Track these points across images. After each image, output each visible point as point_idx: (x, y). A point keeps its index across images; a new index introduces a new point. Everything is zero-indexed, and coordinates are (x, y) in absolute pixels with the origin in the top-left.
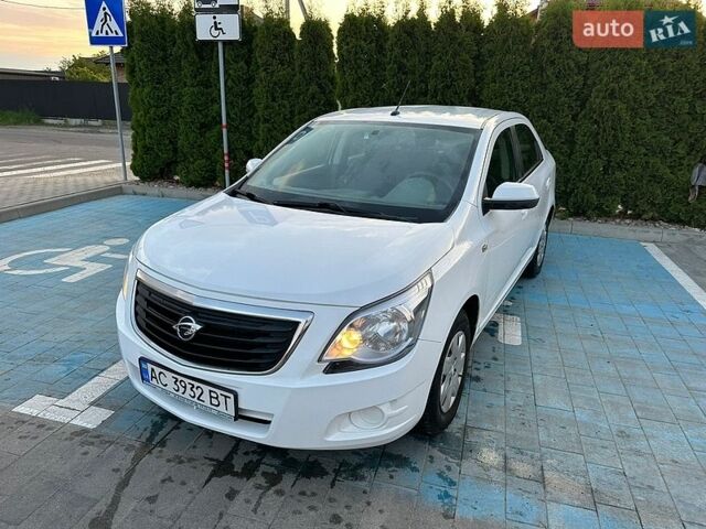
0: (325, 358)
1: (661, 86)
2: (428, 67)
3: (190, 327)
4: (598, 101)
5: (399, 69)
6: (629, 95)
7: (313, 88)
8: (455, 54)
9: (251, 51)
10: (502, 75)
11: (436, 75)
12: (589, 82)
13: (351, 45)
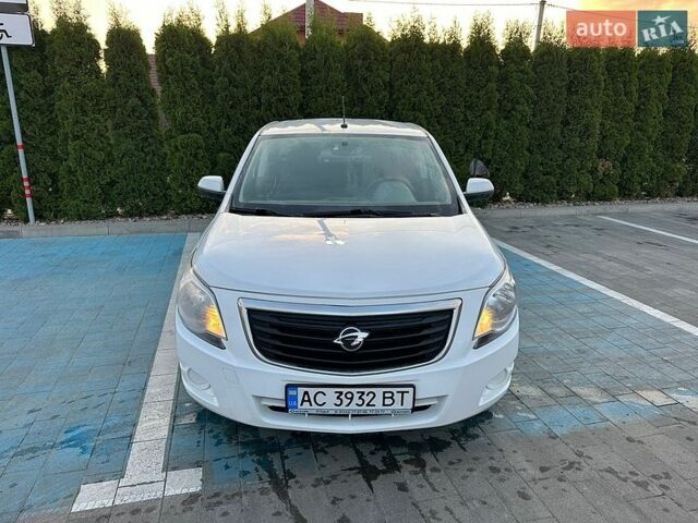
0: (476, 335)
1: (443, 100)
2: (259, 82)
3: (356, 337)
4: (404, 112)
5: (230, 82)
6: (425, 107)
7: (133, 101)
8: (283, 70)
9: (44, 59)
10: (327, 90)
11: (268, 88)
12: (395, 97)
13: (176, 57)
